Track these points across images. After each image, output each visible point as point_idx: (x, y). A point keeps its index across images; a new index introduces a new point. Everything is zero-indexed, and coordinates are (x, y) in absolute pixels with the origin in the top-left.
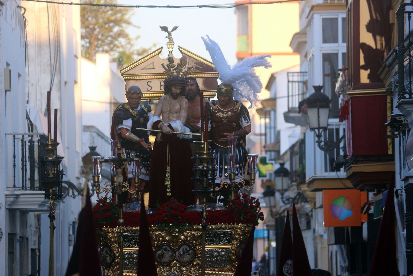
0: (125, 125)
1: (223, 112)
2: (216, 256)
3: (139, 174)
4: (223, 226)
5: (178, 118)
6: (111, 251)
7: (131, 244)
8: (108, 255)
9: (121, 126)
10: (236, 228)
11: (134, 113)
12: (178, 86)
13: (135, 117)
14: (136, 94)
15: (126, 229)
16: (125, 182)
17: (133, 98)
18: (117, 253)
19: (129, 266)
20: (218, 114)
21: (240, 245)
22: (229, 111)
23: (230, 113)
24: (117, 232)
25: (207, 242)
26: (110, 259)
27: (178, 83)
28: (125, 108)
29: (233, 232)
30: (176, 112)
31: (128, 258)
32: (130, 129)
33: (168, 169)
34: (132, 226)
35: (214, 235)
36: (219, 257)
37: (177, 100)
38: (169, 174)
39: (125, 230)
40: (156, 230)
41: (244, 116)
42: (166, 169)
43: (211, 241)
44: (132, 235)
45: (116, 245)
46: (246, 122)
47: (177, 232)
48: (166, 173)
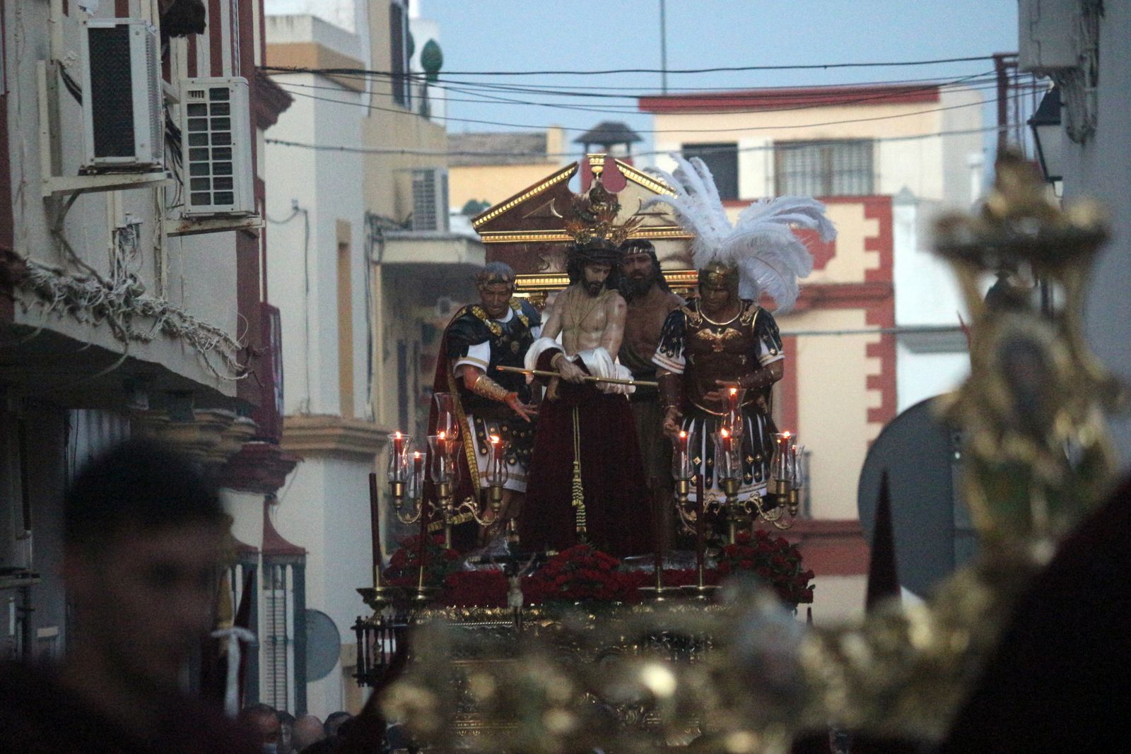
0: (473, 359)
1: (714, 329)
3: (503, 479)
5: (602, 343)
9: (462, 362)
11: (496, 330)
12: (599, 264)
13: (498, 338)
14: (500, 282)
15: (467, 614)
16: (469, 499)
17: (493, 293)
20: (701, 334)
22: (730, 326)
23: (731, 330)
27: (600, 258)
28: (474, 316)
30: (597, 329)
32: (485, 368)
33: (576, 467)
34: (482, 606)
37: (598, 299)
38: (579, 480)
41: (765, 337)
42: (573, 466)
44: (483, 629)
46: (771, 354)
47: (592, 622)
48: (573, 477)
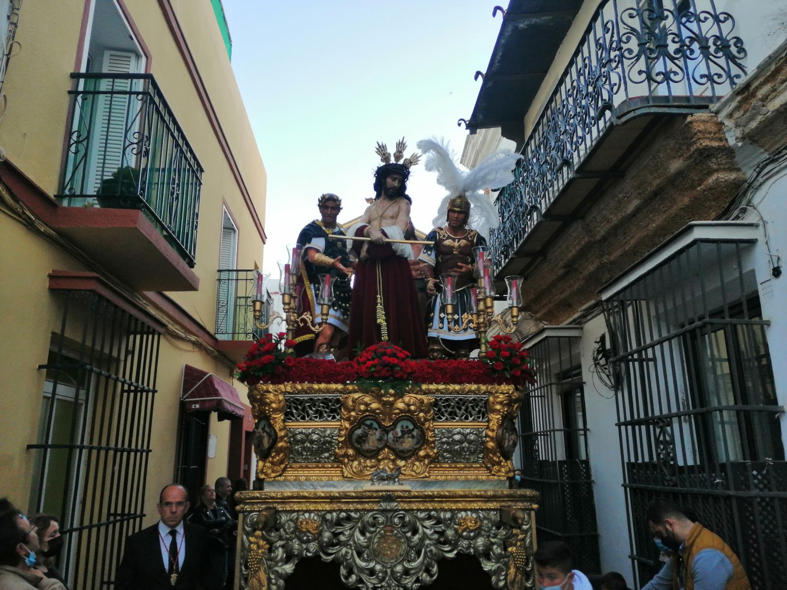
0: (314, 245)
1: (454, 240)
2: (460, 442)
4: (474, 387)
5: (396, 224)
6: (271, 426)
7: (308, 416)
8: (265, 434)
9: (308, 246)
10: (496, 392)
11: (329, 230)
12: (396, 174)
14: (332, 200)
15: (300, 387)
16: (306, 313)
17: (328, 208)
18: (280, 430)
19: (303, 455)
20: (446, 242)
21: (502, 423)
22: (463, 239)
23: (464, 241)
24: (284, 393)
25: (444, 416)
26: (268, 442)
28: (318, 225)
29: (491, 399)
30: (391, 218)
31: (302, 441)
32: (322, 249)
33: (379, 299)
34: (311, 382)
35: (457, 403)
36: (465, 444)
37: (393, 201)
38: (382, 307)
39: (297, 389)
40: (355, 392)
43: (450, 414)
44: (311, 399)
45: (280, 417)
47: (392, 395)
48: (377, 305)
